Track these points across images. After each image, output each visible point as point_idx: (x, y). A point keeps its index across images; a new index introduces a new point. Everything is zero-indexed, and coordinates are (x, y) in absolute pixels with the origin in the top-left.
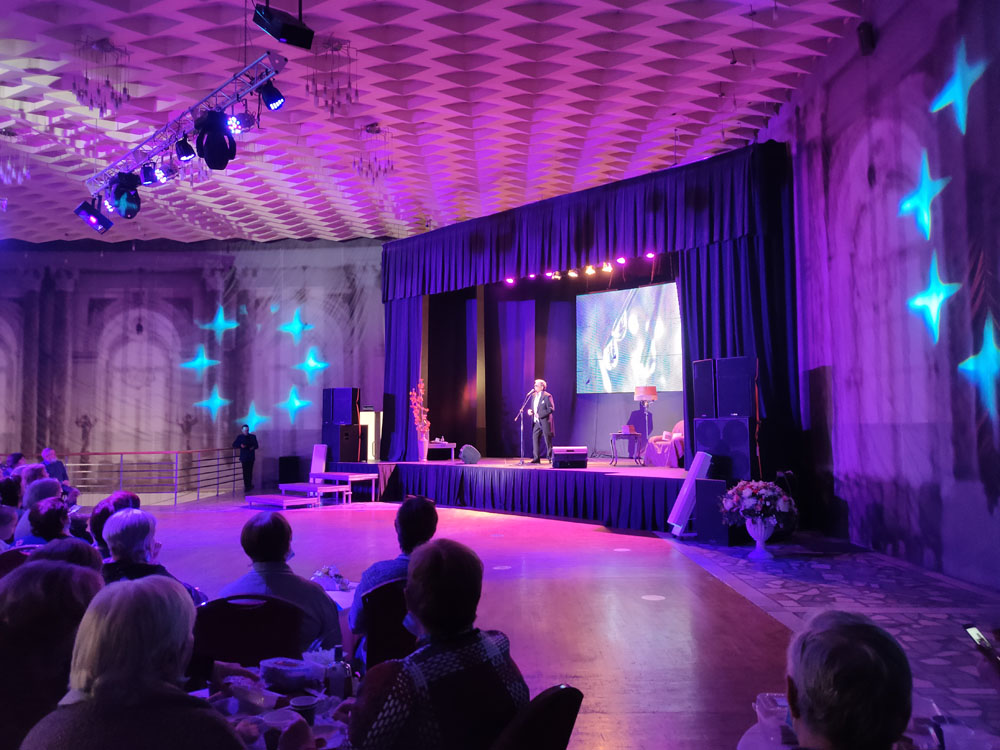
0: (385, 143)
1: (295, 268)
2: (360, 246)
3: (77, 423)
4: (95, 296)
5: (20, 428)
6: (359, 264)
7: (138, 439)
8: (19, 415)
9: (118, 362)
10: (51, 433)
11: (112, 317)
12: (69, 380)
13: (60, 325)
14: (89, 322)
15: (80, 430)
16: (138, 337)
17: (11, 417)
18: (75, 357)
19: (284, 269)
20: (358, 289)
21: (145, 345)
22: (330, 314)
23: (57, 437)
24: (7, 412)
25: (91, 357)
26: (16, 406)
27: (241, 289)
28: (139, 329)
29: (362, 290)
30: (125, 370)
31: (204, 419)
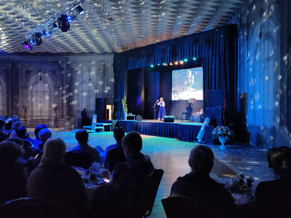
0: (114, 23)
1: (87, 61)
2: (107, 55)
3: (23, 107)
4: (27, 69)
5: (6, 109)
6: (107, 60)
7: (41, 112)
8: (6, 105)
9: (35, 90)
10: (16, 110)
11: (33, 75)
12: (20, 94)
13: (17, 78)
14: (26, 77)
15: (24, 109)
16: (41, 82)
17: (3, 105)
18: (22, 87)
19: (84, 61)
20: (106, 68)
21: (43, 84)
22: (98, 75)
23: (17, 111)
24: (2, 104)
25: (26, 88)
26: (5, 102)
27: (71, 67)
28: (41, 79)
29: (107, 68)
30: (37, 92)
31: (61, 107)
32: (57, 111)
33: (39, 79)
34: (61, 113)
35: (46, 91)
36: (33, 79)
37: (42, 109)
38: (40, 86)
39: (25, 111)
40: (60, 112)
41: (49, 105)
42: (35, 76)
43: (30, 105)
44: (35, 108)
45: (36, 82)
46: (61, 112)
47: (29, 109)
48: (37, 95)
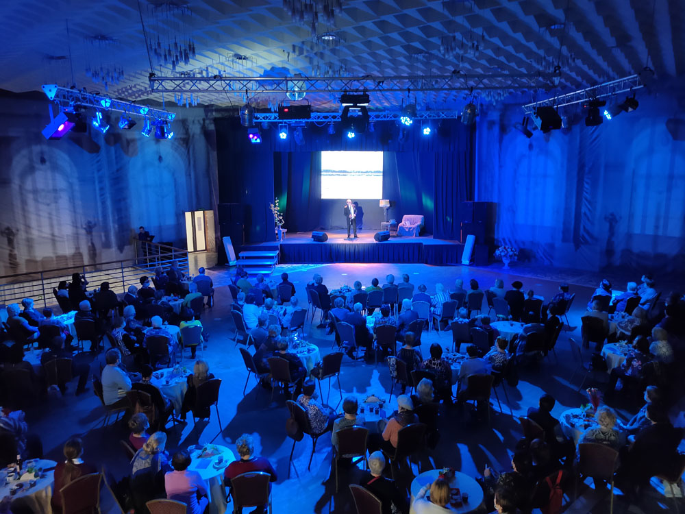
3: (2, 234)
6: (190, 119)
9: (29, 185)
11: (18, 151)
15: (5, 239)
16: (43, 167)
20: (191, 135)
25: (5, 183)
28: (42, 161)
29: (193, 136)
30: (35, 192)
31: (101, 224)
32: (94, 234)
33: (36, 159)
34: (103, 238)
35: (62, 190)
36: (19, 161)
37: (56, 233)
38: (42, 178)
39: (10, 242)
40: (101, 236)
41: (73, 222)
42: (24, 152)
43: (22, 227)
44: (35, 233)
45: (31, 169)
46: (103, 234)
47: (21, 236)
48: (36, 200)
